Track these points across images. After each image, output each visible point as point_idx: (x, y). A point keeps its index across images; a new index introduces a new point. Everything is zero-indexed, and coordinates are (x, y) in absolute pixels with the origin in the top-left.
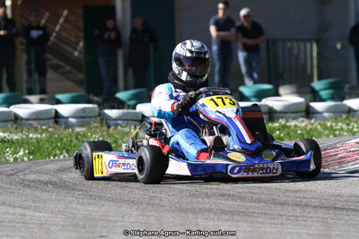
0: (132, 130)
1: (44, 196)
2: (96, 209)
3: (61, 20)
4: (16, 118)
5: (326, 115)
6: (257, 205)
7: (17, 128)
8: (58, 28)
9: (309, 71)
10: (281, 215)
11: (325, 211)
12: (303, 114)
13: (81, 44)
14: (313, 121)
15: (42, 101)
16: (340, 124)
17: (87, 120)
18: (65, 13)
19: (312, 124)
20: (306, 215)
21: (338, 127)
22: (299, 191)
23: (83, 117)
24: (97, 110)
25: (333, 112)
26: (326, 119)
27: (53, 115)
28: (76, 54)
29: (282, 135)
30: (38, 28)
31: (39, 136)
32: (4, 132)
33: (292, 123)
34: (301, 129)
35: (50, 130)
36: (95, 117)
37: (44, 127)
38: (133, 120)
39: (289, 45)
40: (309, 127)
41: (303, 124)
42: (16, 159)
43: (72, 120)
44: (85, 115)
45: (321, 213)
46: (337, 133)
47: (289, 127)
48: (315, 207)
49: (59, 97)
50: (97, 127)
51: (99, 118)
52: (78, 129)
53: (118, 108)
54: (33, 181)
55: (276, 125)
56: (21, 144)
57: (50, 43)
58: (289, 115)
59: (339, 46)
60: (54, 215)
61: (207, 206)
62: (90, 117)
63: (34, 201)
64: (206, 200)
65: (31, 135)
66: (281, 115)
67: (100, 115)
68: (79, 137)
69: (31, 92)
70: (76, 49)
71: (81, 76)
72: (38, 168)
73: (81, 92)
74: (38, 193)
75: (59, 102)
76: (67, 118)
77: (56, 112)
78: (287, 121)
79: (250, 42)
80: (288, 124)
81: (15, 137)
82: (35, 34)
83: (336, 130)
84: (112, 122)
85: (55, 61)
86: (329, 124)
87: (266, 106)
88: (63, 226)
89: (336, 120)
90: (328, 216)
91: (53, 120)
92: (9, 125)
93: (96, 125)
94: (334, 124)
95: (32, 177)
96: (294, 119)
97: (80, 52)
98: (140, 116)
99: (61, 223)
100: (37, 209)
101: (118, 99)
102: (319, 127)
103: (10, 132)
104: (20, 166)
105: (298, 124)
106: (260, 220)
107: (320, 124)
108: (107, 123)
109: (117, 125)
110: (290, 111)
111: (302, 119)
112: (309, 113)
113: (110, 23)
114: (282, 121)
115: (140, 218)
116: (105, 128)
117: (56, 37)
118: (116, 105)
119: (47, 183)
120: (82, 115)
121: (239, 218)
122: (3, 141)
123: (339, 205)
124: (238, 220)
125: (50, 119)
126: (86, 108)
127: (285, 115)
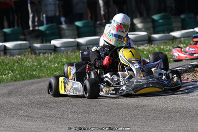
0: (49, 56)
12: (147, 42)
14: (152, 46)
16: (168, 47)
19: (152, 47)
21: (168, 49)
23: (21, 49)
24: (28, 44)
25: (164, 40)
27: (3, 48)
33: (141, 48)
34: (146, 51)
35: (2, 57)
36: (27, 49)
38: (49, 50)
40: (151, 49)
41: (147, 48)
44: (21, 48)
51: (29, 49)
58: (140, 43)
62: (24, 49)
67: (30, 47)
68: (19, 61)
77: (5, 46)
78: (138, 46)
80: (139, 48)
84: (37, 52)
86: (162, 47)
89: (166, 44)
91: (3, 52)
94: (165, 47)
96: (142, 45)
98: (54, 47)
102: (156, 49)
105: (145, 48)
108: (34, 52)
109: (40, 53)
110: (140, 41)
111: (146, 45)
112: (150, 41)
116: (34, 56)
120: (20, 48)
125: (1, 51)
126: (22, 44)
127: (137, 43)
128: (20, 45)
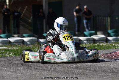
1: (19, 68)
2: (36, 73)
3: (25, 9)
4: (10, 42)
5: (113, 41)
6: (89, 71)
7: (10, 46)
8: (24, 12)
9: (107, 26)
10: (97, 75)
11: (112, 73)
12: (105, 41)
13: (32, 17)
14: (108, 43)
15: (18, 37)
16: (117, 44)
17: (33, 43)
18: (26, 7)
20: (106, 75)
22: (103, 67)
24: (37, 39)
25: (115, 40)
26: (112, 43)
28: (30, 21)
29: (98, 48)
30: (17, 12)
31: (17, 48)
32: (6, 47)
33: (101, 44)
35: (21, 46)
36: (36, 42)
37: (19, 45)
39: (100, 18)
40: (107, 45)
41: (105, 45)
42: (10, 56)
43: (28, 43)
45: (111, 74)
46: (116, 47)
47: (100, 45)
48: (109, 72)
49: (24, 35)
50: (36, 45)
51: (37, 42)
52: (30, 46)
53: (43, 39)
54: (15, 63)
55: (96, 45)
56: (11, 51)
57: (21, 17)
58: (100, 41)
59: (117, 18)
60: (22, 75)
61: (73, 72)
62: (34, 42)
63: (16, 70)
64: (73, 70)
65: (15, 48)
66: (98, 41)
69: (15, 34)
70: (29, 19)
71: (31, 28)
72: (17, 59)
73: (31, 34)
74: (17, 67)
75: (24, 37)
76: (27, 42)
77: (23, 40)
78: (100, 43)
79: (88, 17)
81: (9, 48)
82: (16, 14)
83: (116, 46)
85: (23, 23)
86: (113, 45)
87: (93, 38)
88: (25, 78)
89: (116, 43)
90: (113, 75)
92: (8, 44)
93: (36, 44)
94: (115, 45)
95: (15, 62)
96: (102, 43)
97: (31, 20)
99: (24, 77)
100: (17, 73)
101: (44, 36)
102: (110, 45)
103: (8, 47)
104: (11, 58)
105: (103, 44)
106: (90, 76)
107: (111, 44)
108: (40, 44)
110: (101, 40)
111: (104, 43)
112: (107, 41)
113: (41, 11)
114: (98, 43)
115: (51, 76)
116: (39, 46)
117: (23, 15)
118: (43, 38)
119: (20, 64)
120: (32, 41)
121: (83, 76)
122: (5, 50)
123: (117, 71)
124: (83, 77)
125: (21, 42)
126: (33, 39)
127: (99, 41)
128: (32, 39)
